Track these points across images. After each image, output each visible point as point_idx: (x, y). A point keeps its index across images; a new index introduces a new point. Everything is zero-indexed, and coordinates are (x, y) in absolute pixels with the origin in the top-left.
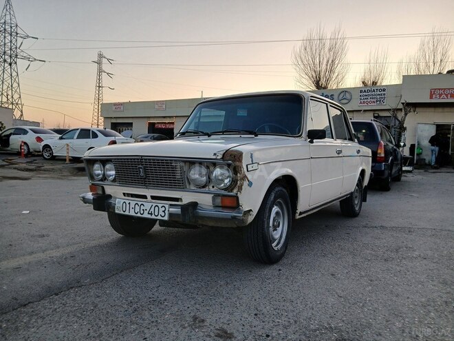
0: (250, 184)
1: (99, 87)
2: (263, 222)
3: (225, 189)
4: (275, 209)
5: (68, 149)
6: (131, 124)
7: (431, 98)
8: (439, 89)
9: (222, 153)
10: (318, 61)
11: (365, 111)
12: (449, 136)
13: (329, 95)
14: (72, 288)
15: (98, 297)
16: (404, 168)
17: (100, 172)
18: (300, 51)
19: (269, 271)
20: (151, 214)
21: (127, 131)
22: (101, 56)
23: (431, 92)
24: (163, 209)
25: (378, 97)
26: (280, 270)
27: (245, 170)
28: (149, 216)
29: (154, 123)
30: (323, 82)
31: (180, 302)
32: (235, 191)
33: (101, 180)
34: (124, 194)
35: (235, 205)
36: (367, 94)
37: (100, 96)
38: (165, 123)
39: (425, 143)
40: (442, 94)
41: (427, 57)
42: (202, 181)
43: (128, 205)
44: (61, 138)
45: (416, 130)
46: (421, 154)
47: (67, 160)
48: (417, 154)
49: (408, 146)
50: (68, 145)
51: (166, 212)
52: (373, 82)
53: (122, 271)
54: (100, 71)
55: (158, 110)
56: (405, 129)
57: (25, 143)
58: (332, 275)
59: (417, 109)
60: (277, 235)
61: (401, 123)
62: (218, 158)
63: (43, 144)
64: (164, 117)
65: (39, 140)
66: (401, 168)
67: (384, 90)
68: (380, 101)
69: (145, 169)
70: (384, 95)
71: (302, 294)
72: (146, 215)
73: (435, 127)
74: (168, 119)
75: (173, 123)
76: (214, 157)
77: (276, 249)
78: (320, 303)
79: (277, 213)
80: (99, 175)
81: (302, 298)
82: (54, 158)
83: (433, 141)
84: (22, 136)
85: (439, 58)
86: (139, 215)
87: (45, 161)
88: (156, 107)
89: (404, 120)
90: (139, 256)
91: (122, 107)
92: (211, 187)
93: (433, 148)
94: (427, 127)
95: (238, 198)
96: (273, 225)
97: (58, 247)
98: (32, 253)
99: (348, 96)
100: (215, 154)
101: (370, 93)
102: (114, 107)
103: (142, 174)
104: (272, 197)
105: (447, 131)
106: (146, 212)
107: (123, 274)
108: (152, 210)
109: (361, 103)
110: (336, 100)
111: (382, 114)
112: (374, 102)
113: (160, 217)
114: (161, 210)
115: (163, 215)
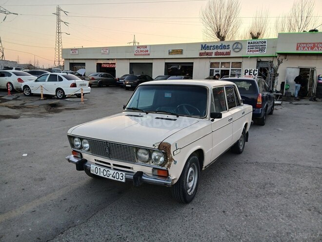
0: (175, 162)
1: (59, 33)
2: (183, 182)
3: (160, 165)
4: (191, 169)
5: (42, 89)
6: (84, 64)
7: (297, 49)
8: (303, 43)
9: (158, 144)
10: (219, 17)
11: (251, 57)
12: (308, 75)
13: (227, 46)
14: (70, 227)
15: (87, 235)
16: (276, 102)
17: (78, 143)
18: (206, 10)
19: (186, 210)
20: (114, 177)
21: (81, 69)
22: (59, 9)
23: (297, 45)
24: (122, 175)
25: (261, 47)
26: (193, 209)
27: (173, 155)
28: (113, 178)
29: (101, 64)
30: (222, 33)
31: (135, 239)
32: (166, 166)
33: (80, 149)
34: (95, 160)
35: (166, 175)
36: (253, 45)
37: (60, 40)
38: (109, 63)
39: (292, 81)
40: (305, 47)
41: (297, 15)
42: (145, 158)
43: (99, 170)
44: (36, 81)
45: (285, 72)
46: (288, 89)
47: (42, 96)
48: (286, 89)
49: (280, 83)
50: (42, 86)
51: (124, 177)
52: (258, 33)
53: (97, 211)
54: (59, 21)
55: (103, 54)
56: (278, 75)
57: (10, 83)
58: (224, 212)
59: (288, 57)
60: (190, 185)
61: (275, 71)
62: (156, 148)
63: (24, 84)
64: (108, 59)
65: (20, 80)
66: (274, 103)
67: (265, 42)
68: (262, 50)
69: (109, 149)
70: (265, 45)
71: (206, 230)
72: (111, 177)
73: (299, 69)
74: (111, 60)
75: (115, 64)
76: (153, 147)
77: (190, 194)
78: (216, 237)
79: (192, 172)
80: (78, 145)
81: (205, 233)
82: (32, 95)
83: (297, 80)
84: (7, 78)
85: (305, 15)
86: (106, 177)
87: (26, 97)
88: (102, 51)
89: (277, 69)
90: (106, 198)
91: (77, 51)
92: (151, 162)
93: (297, 85)
94: (293, 70)
95: (168, 171)
96: (189, 180)
97: (54, 190)
98: (39, 197)
99: (239, 46)
100: (154, 145)
101: (255, 44)
102: (71, 52)
103: (107, 151)
104: (188, 165)
105: (307, 72)
106: (111, 176)
107: (99, 214)
108: (115, 175)
109: (248, 51)
110: (231, 49)
111: (263, 60)
112: (257, 51)
113: (119, 180)
114: (121, 175)
115: (122, 178)
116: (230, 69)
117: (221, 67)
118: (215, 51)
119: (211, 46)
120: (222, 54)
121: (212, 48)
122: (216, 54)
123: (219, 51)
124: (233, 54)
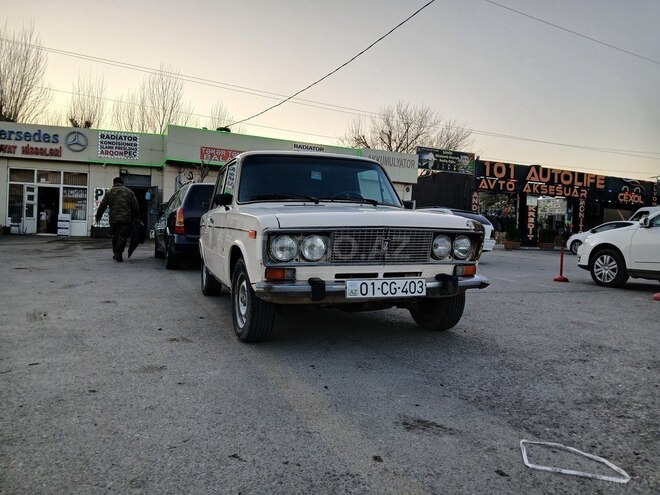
7: (202, 157)
8: (210, 148)
11: (107, 165)
13: (51, 135)
20: (406, 292)
23: (202, 150)
24: (420, 284)
25: (127, 147)
28: (404, 295)
34: (337, 275)
36: (111, 141)
40: (213, 154)
43: (370, 286)
51: (424, 287)
52: (87, 122)
67: (135, 139)
68: (131, 153)
70: (135, 145)
72: (399, 294)
86: (389, 295)
95: (475, 265)
99: (81, 140)
101: (115, 140)
106: (399, 291)
108: (407, 287)
109: (102, 152)
110: (61, 144)
111: (132, 171)
112: (121, 154)
113: (416, 294)
114: (418, 285)
115: (420, 290)
116: (61, 186)
117: (39, 181)
118: (24, 143)
119: (12, 132)
120: (42, 152)
121: (13, 136)
122: (26, 150)
123: (33, 144)
124: (66, 155)
